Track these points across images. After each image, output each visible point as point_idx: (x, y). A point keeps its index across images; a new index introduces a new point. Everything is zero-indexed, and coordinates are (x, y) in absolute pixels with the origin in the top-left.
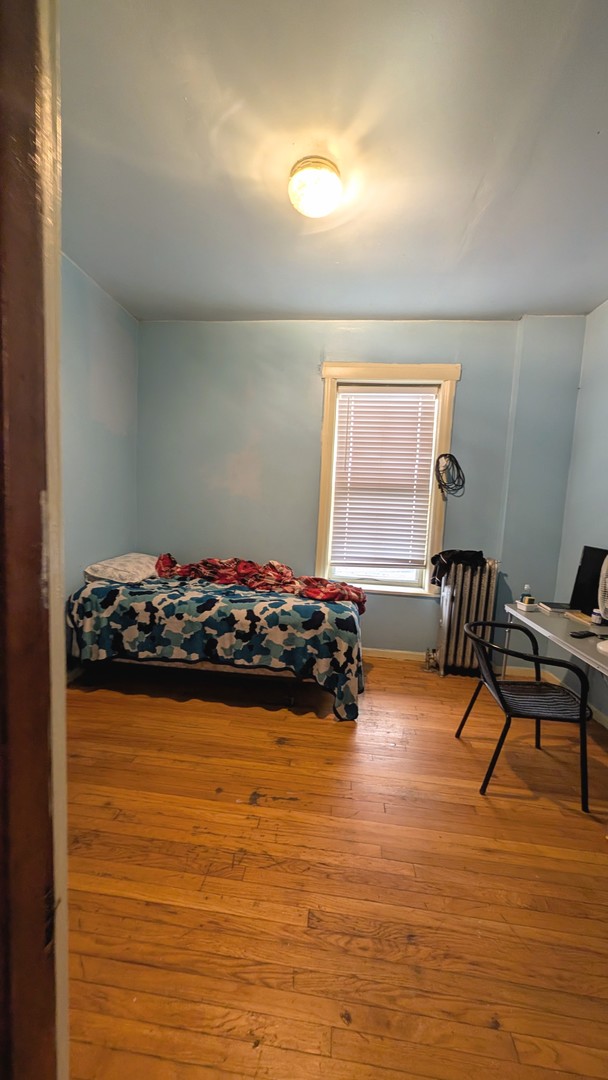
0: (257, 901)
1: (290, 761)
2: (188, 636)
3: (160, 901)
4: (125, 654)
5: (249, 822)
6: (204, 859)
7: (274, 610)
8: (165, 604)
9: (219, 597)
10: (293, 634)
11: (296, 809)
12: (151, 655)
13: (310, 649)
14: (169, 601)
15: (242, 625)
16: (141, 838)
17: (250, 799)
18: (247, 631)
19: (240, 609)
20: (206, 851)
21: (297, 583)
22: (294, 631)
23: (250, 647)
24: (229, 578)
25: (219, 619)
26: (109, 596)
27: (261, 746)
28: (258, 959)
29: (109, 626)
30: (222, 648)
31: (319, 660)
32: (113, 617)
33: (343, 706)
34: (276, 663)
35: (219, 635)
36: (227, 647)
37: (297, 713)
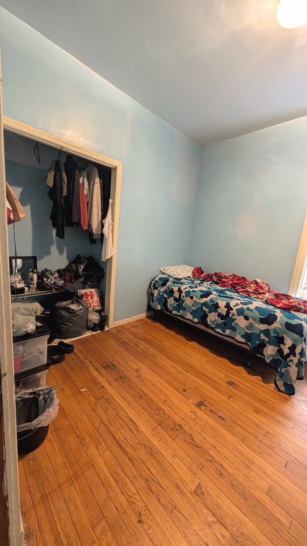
0: (175, 456)
1: (231, 396)
2: (194, 309)
3: (135, 422)
4: (167, 309)
5: (190, 413)
6: (160, 417)
7: (243, 306)
8: (186, 290)
9: (214, 293)
10: (252, 324)
11: (220, 424)
12: (178, 314)
13: (263, 336)
14: (189, 289)
15: (222, 309)
16: (142, 391)
17: (197, 404)
18: (225, 314)
19: (222, 301)
20: (164, 415)
21: (267, 295)
22: (254, 322)
23: (225, 324)
24: (226, 284)
25: (210, 304)
26: (165, 282)
27: (217, 380)
28: (160, 482)
29: (163, 295)
30: (210, 320)
31: (268, 346)
32: (165, 292)
33: (282, 382)
34: (239, 338)
35: (209, 312)
36: (213, 320)
37: (249, 373)
